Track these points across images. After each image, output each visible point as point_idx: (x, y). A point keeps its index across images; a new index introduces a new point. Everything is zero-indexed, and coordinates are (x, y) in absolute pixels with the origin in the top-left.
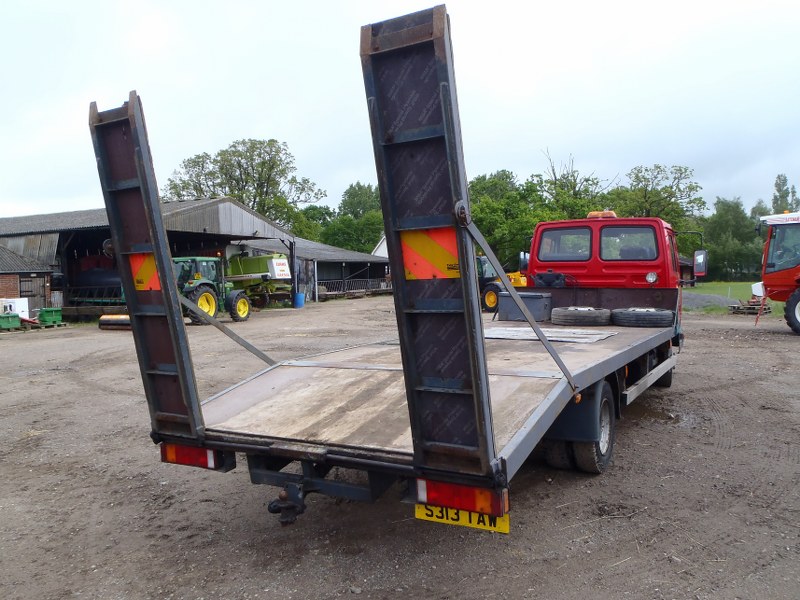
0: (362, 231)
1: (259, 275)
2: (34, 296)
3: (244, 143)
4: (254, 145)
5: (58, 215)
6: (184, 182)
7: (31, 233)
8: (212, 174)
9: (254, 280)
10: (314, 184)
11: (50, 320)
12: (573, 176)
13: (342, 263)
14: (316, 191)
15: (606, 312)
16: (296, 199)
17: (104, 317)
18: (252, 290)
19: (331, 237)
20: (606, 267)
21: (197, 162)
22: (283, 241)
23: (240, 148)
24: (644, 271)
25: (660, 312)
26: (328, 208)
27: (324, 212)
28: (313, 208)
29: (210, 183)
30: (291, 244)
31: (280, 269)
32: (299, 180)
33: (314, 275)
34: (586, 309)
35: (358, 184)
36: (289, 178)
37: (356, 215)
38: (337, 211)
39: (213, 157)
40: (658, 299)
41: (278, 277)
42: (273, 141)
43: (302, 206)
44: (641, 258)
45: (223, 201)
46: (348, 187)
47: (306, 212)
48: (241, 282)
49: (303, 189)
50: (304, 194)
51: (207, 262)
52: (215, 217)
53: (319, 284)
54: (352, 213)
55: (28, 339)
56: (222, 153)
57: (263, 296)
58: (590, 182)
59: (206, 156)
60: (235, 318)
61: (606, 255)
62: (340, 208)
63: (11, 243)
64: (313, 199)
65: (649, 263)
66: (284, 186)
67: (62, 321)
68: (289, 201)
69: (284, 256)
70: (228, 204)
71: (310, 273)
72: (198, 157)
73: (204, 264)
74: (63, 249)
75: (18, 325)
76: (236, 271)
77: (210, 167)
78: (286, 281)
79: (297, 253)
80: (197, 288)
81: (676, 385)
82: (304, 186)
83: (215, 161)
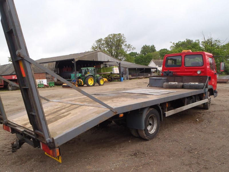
0: (146, 59)
1: (110, 72)
2: (49, 79)
3: (111, 35)
4: (115, 35)
5: (57, 57)
6: (96, 47)
7: (49, 62)
8: (103, 44)
9: (109, 74)
10: (132, 46)
11: (51, 85)
12: (211, 39)
13: (136, 69)
14: (132, 48)
15: (181, 84)
16: (127, 50)
17: (64, 84)
18: (108, 77)
19: (137, 61)
20: (186, 69)
21: (99, 41)
22: (117, 63)
23: (111, 36)
24: (197, 70)
25: (200, 84)
26: (137, 53)
27: (136, 54)
28: (132, 53)
29: (103, 47)
30: (120, 63)
31: (116, 70)
32: (127, 45)
33: (127, 72)
34: (174, 83)
35: (146, 45)
36: (125, 44)
37: (145, 54)
38: (139, 53)
39: (103, 39)
40: (201, 80)
41: (115, 73)
42: (120, 34)
43: (128, 52)
44: (198, 65)
45: (99, 51)
46: (143, 46)
47: (130, 54)
48: (105, 74)
49: (129, 47)
50: (129, 49)
51: (91, 69)
52: (96, 56)
53: (129, 75)
54: (144, 54)
55: (45, 90)
56: (106, 38)
57: (112, 78)
58: (217, 41)
59: (101, 39)
60: (100, 85)
61: (187, 65)
62: (140, 52)
63: (45, 65)
64: (131, 50)
65: (200, 67)
66: (123, 47)
67: (55, 85)
68: (125, 51)
69: (117, 67)
70: (100, 52)
71: (126, 72)
72: (99, 39)
73: (90, 69)
74: (57, 66)
75: (44, 86)
76: (104, 71)
77: (103, 42)
78: (118, 74)
79: (121, 66)
80: (88, 76)
81: (211, 109)
82: (129, 46)
83: (104, 41)
